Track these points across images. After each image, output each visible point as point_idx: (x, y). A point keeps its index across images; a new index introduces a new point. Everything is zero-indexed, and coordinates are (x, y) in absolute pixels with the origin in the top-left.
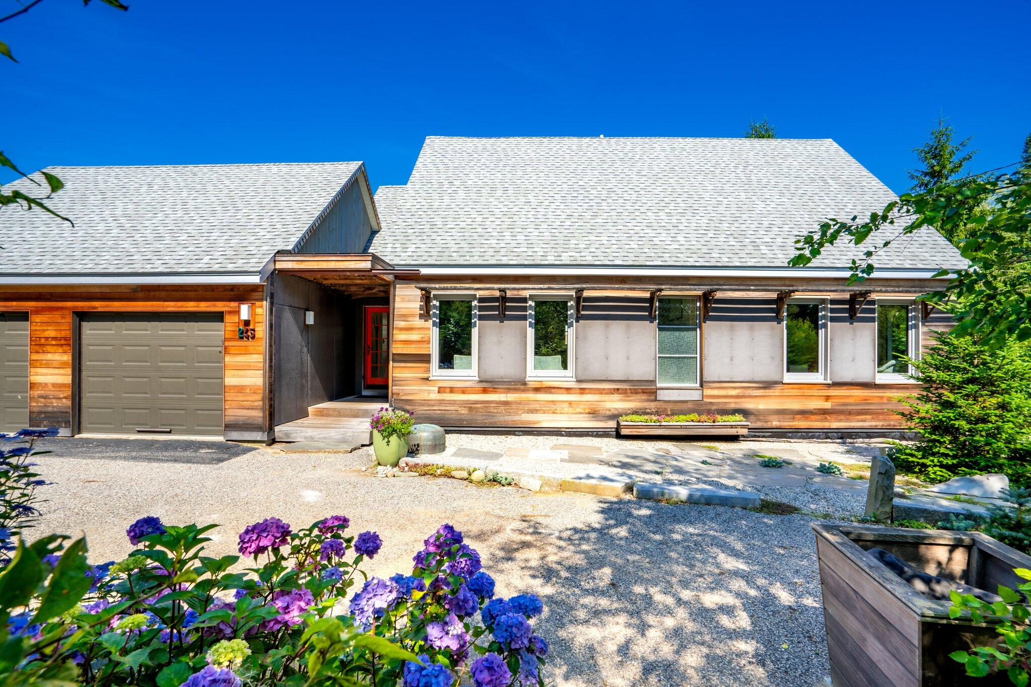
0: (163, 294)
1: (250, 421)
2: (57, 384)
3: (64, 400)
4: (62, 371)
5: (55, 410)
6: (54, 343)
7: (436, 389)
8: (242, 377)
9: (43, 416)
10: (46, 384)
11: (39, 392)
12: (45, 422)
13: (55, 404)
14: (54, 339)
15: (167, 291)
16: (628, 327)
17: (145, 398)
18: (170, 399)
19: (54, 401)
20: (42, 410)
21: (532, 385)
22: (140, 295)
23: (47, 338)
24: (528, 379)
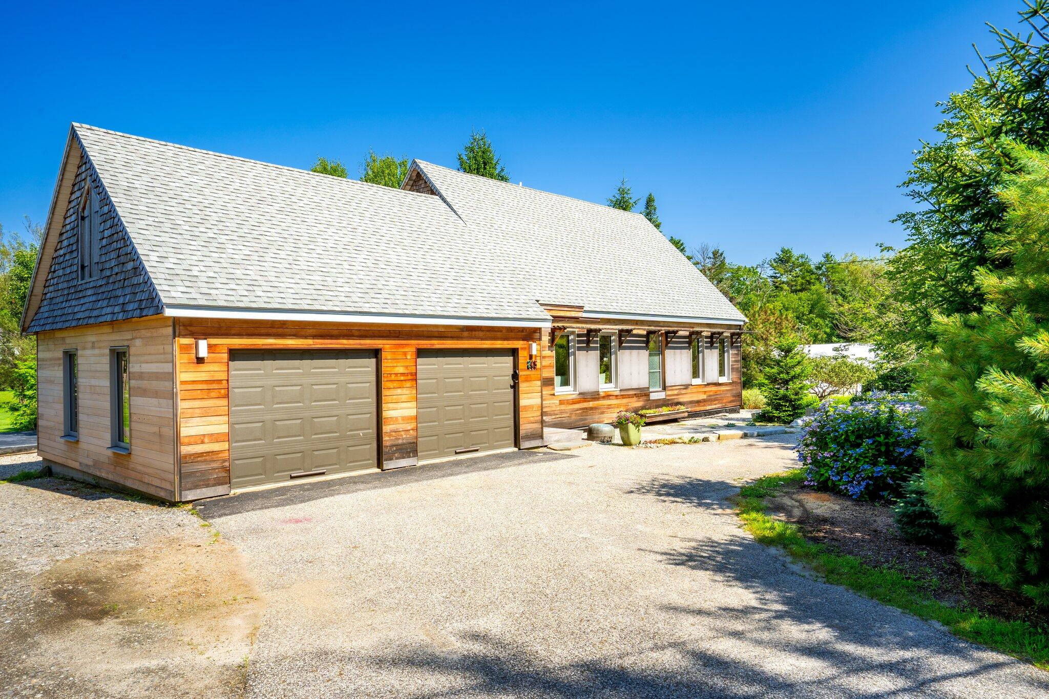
0: (481, 334)
1: (534, 432)
2: (405, 417)
3: (411, 432)
4: (409, 405)
5: (405, 441)
6: (402, 378)
7: (558, 402)
8: (530, 398)
9: (395, 448)
10: (397, 418)
11: (391, 426)
12: (396, 455)
13: (404, 436)
14: (402, 374)
15: (483, 331)
16: (638, 353)
17: (460, 423)
18: (478, 422)
19: (403, 433)
20: (394, 443)
21: (602, 394)
22: (466, 334)
23: (396, 374)
24: (600, 390)
